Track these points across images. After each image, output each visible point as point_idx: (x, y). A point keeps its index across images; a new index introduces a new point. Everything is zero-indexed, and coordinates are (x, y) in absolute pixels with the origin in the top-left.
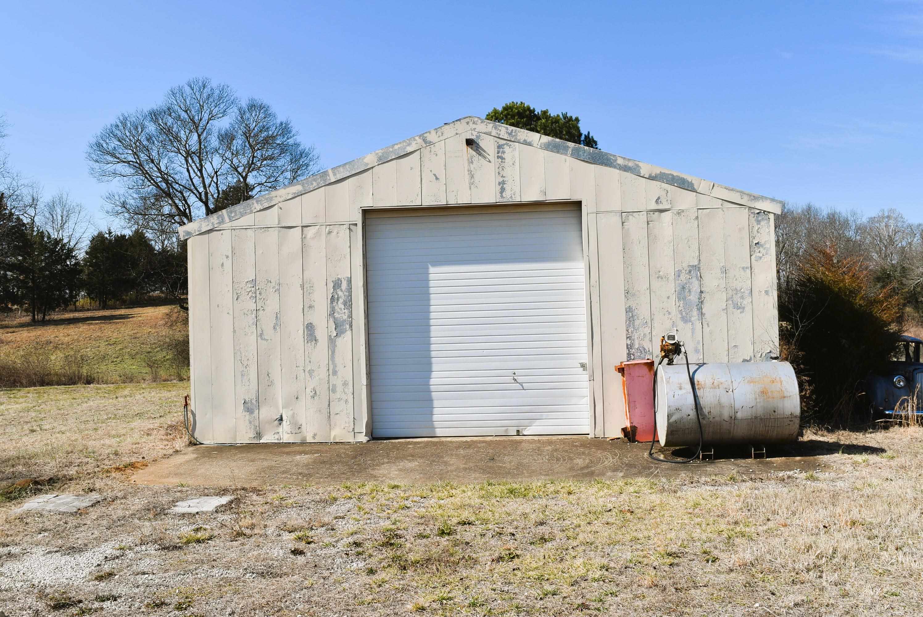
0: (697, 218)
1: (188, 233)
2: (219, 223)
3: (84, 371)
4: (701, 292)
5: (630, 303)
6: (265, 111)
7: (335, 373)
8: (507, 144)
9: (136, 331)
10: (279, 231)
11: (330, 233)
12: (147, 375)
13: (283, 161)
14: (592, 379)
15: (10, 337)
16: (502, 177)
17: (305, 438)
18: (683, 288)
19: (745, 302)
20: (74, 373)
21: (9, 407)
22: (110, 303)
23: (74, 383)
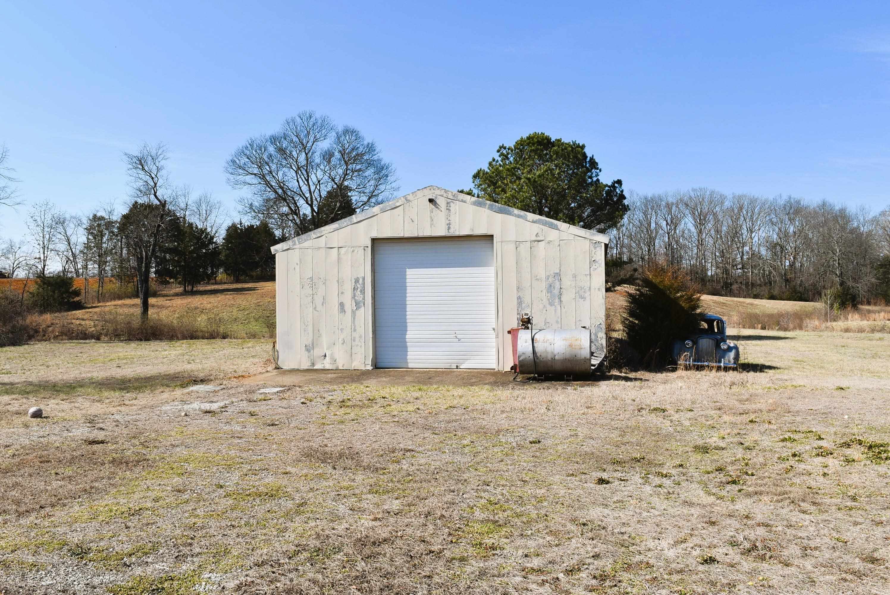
0: (559, 245)
1: (276, 251)
2: (293, 245)
3: (221, 330)
4: (561, 288)
5: (520, 294)
6: (356, 135)
7: (355, 330)
8: (452, 202)
9: (259, 300)
10: (326, 250)
11: (353, 251)
12: (266, 334)
13: (370, 172)
14: (497, 337)
15: (168, 303)
16: (449, 220)
17: (338, 367)
18: (551, 286)
19: (586, 295)
20: (214, 331)
21: (171, 352)
22: (242, 278)
23: (214, 338)
